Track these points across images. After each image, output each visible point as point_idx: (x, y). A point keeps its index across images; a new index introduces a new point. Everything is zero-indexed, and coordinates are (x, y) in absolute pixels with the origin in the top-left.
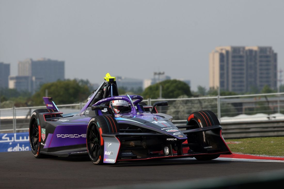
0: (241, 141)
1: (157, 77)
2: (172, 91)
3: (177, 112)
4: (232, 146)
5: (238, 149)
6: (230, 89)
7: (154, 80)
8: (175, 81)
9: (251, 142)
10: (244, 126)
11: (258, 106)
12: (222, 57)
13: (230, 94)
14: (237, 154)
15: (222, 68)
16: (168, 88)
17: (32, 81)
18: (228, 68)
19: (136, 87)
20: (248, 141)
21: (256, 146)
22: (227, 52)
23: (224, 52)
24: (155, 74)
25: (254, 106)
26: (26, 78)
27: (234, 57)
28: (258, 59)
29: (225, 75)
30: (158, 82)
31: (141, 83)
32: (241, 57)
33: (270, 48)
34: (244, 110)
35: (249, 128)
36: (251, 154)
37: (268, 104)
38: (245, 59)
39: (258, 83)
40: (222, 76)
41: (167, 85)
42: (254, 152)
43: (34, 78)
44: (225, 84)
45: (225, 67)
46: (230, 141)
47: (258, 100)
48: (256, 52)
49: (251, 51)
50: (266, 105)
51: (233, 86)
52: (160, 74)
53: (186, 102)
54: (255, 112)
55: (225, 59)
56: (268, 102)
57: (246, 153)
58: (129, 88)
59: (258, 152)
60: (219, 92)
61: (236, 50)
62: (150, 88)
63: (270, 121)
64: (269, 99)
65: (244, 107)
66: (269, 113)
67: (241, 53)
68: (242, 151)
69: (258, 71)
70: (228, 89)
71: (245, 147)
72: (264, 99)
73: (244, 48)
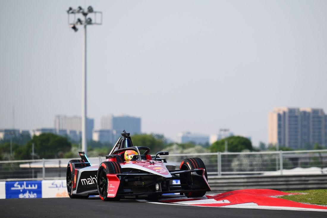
0: (308, 193)
1: (223, 133)
2: (236, 146)
3: (240, 165)
4: (300, 197)
5: (306, 200)
6: (287, 145)
7: (220, 136)
8: (239, 137)
9: (317, 194)
10: (303, 178)
11: (312, 161)
12: (280, 117)
13: (287, 150)
14: (306, 204)
15: (279, 126)
16: (232, 143)
17: (113, 135)
18: (285, 126)
19: (203, 142)
20: (314, 193)
21: (321, 197)
22: (284, 113)
23: (281, 112)
24: (221, 130)
25: (308, 161)
26: (108, 131)
27: (290, 117)
28: (311, 119)
29: (282, 133)
30: (223, 137)
31: (208, 138)
32: (296, 117)
33: (322, 111)
34: (299, 164)
35: (308, 181)
36: (318, 204)
37: (321, 159)
38: (299, 119)
39: (311, 141)
40: (279, 133)
41: (232, 140)
42: (321, 203)
43: (115, 132)
44: (282, 141)
45: (282, 126)
46: (297, 192)
47: (312, 155)
48: (309, 113)
49: (305, 113)
50: (320, 160)
51: (289, 143)
52: (225, 130)
53: (249, 156)
54: (309, 166)
55: (282, 119)
56: (322, 158)
57: (314, 204)
58: (198, 142)
59: (324, 202)
60: (277, 147)
61: (292, 111)
62: (217, 143)
63: (323, 174)
64: (323, 155)
65: (300, 161)
66: (322, 167)
67: (297, 114)
68: (309, 201)
69: (311, 130)
70: (284, 145)
71: (312, 198)
72: (317, 155)
73: (298, 110)
